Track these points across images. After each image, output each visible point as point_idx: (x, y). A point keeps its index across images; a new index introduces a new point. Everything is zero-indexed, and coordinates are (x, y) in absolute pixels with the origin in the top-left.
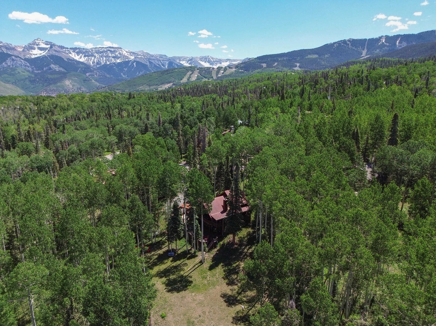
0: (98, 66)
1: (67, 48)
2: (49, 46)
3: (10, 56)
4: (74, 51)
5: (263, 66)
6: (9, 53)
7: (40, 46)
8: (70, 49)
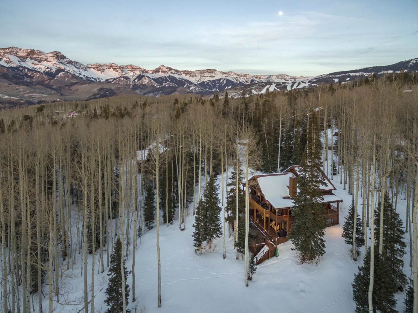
0: (199, 83)
1: (180, 71)
2: (168, 70)
3: (144, 76)
4: (184, 73)
5: (335, 81)
6: (144, 75)
7: (163, 70)
8: (182, 71)
